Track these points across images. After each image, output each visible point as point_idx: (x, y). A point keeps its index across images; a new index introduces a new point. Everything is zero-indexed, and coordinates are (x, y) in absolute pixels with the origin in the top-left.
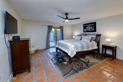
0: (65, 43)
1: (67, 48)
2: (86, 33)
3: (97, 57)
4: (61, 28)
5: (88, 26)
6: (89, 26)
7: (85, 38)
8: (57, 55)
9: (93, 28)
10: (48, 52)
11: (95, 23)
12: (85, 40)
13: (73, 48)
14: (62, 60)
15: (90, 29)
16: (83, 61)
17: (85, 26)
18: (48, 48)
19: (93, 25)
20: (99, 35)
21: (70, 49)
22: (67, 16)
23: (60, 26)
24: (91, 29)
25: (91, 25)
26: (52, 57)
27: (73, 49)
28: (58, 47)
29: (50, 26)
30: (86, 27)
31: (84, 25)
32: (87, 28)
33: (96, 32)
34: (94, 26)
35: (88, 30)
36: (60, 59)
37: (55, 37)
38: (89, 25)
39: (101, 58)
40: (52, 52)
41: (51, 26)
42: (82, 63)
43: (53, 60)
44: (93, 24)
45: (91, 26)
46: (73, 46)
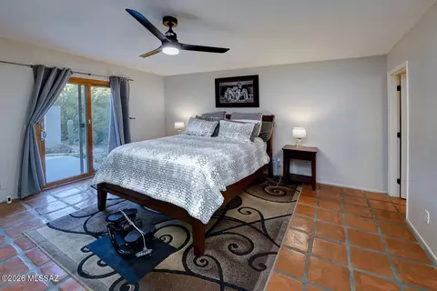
0: (161, 158)
1: (173, 180)
2: (229, 111)
3: (272, 190)
4: (119, 85)
5: (232, 87)
6: (235, 88)
7: (233, 131)
8: (117, 228)
9: (249, 93)
10: (38, 222)
11: (255, 78)
12: (236, 138)
13: (209, 177)
14: (149, 251)
15: (238, 98)
16: (244, 224)
17: (221, 86)
18: (31, 196)
19: (250, 86)
20: (269, 119)
21: (197, 185)
22: (171, 31)
23: (112, 78)
24: (242, 98)
25: (243, 83)
26: (73, 247)
27: (212, 184)
28: (115, 182)
29: (49, 71)
30: (224, 89)
31: (217, 81)
32: (230, 92)
33: (258, 106)
34: (252, 88)
35: (233, 101)
36: (141, 250)
37: (82, 125)
38: (235, 83)
39: (285, 193)
40: (70, 210)
41: (60, 71)
42: (241, 230)
43: (92, 266)
44: (251, 82)
45: (244, 87)
46: (207, 169)
